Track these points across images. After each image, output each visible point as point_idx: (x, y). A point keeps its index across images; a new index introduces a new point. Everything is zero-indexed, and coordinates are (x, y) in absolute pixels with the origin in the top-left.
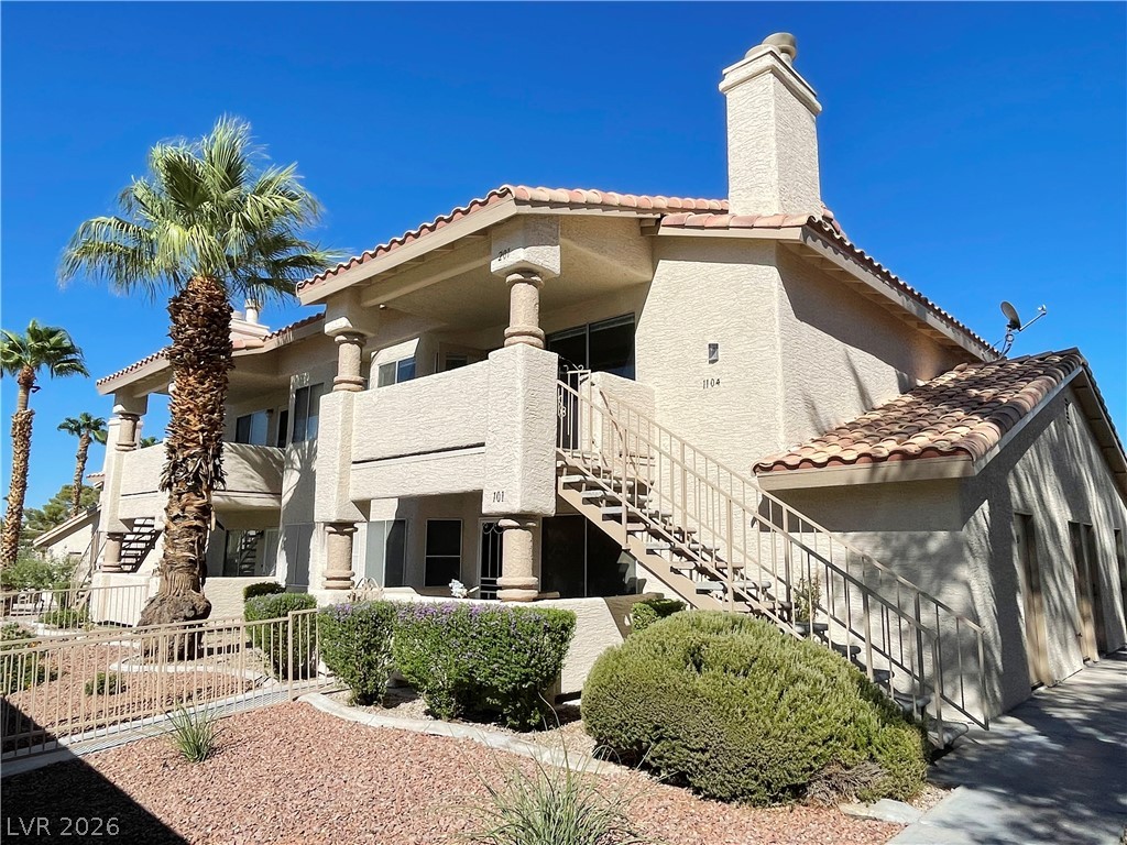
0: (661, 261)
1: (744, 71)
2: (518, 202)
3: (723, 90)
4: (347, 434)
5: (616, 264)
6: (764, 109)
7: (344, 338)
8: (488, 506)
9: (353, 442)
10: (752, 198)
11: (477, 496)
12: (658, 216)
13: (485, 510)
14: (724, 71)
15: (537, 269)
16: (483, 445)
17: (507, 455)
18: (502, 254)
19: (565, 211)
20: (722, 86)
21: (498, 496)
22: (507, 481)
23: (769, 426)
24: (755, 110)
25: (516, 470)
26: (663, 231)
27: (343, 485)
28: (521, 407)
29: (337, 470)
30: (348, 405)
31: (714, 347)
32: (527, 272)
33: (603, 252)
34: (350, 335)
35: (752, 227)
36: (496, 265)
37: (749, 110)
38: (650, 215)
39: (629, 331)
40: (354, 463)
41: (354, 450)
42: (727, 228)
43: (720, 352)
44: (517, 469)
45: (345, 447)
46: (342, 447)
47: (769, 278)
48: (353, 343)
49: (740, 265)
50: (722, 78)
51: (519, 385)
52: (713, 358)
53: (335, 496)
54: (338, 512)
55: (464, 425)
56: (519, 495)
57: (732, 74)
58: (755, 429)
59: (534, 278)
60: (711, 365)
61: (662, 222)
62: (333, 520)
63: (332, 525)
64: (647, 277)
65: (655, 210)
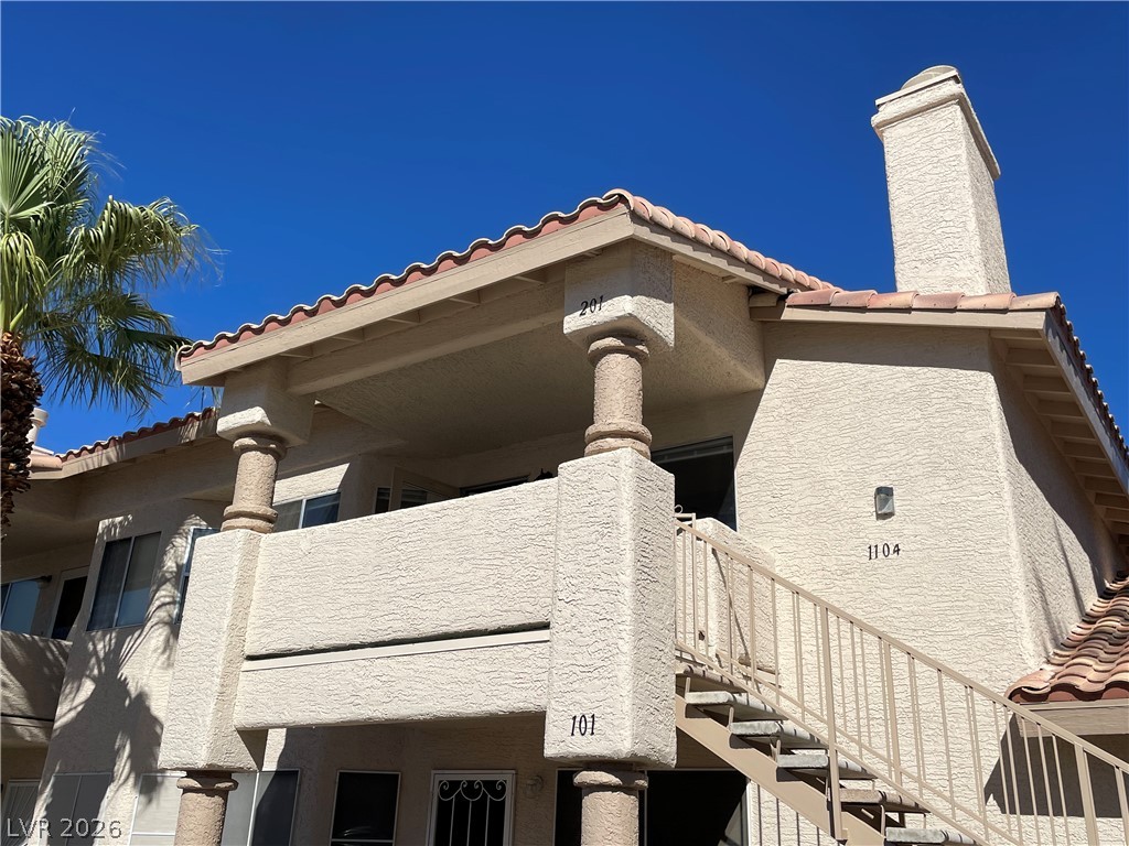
0: (778, 361)
1: (914, 100)
2: (636, 217)
3: (878, 126)
4: (242, 608)
5: (722, 353)
6: (951, 152)
7: (248, 441)
8: (559, 742)
9: (251, 619)
10: (938, 273)
11: (531, 724)
12: (784, 291)
13: (550, 750)
14: (878, 102)
15: (646, 333)
16: (546, 626)
17: (601, 645)
18: (586, 305)
19: (686, 249)
20: (875, 120)
21: (584, 724)
22: (602, 694)
23: (1003, 625)
24: (934, 153)
25: (621, 675)
26: (788, 315)
27: (225, 696)
28: (629, 557)
29: (218, 670)
30: (250, 555)
31: (884, 494)
32: (629, 335)
33: (709, 333)
34: (262, 438)
35: (954, 310)
36: (573, 323)
37: (923, 154)
38: (775, 287)
39: (727, 464)
40: (251, 658)
41: (250, 635)
42: (908, 310)
43: (897, 502)
44: (624, 671)
45: (237, 631)
46: (232, 627)
47: (980, 389)
48: (265, 451)
49: (925, 369)
50: (876, 110)
51: (626, 518)
52: (885, 510)
53: (208, 720)
54: (212, 750)
55: (495, 592)
56: (628, 723)
57: (889, 107)
58: (976, 630)
59: (640, 347)
60: (880, 522)
61: (789, 301)
62: (201, 764)
63: (192, 773)
64: (759, 382)
65: (783, 280)
